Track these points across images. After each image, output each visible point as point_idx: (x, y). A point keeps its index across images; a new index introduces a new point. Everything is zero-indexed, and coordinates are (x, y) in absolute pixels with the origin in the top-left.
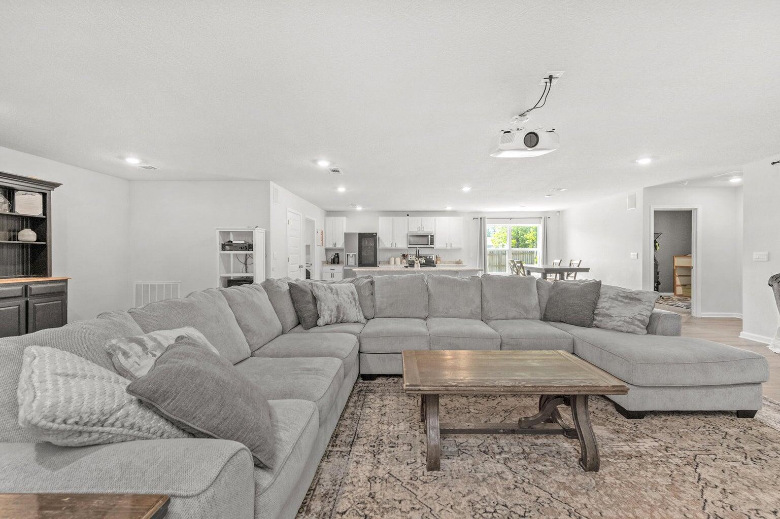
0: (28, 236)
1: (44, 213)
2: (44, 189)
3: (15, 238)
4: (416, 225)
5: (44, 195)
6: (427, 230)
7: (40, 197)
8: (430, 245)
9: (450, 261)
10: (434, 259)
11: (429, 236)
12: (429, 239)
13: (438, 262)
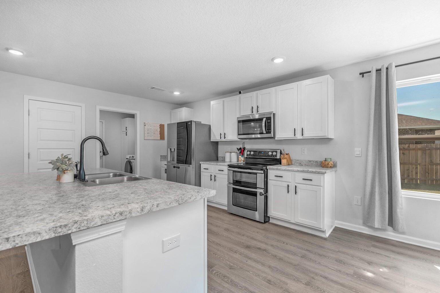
4: (248, 105)
6: (264, 108)
8: (267, 133)
9: (310, 161)
10: (278, 157)
11: (264, 120)
12: (264, 124)
13: (284, 161)
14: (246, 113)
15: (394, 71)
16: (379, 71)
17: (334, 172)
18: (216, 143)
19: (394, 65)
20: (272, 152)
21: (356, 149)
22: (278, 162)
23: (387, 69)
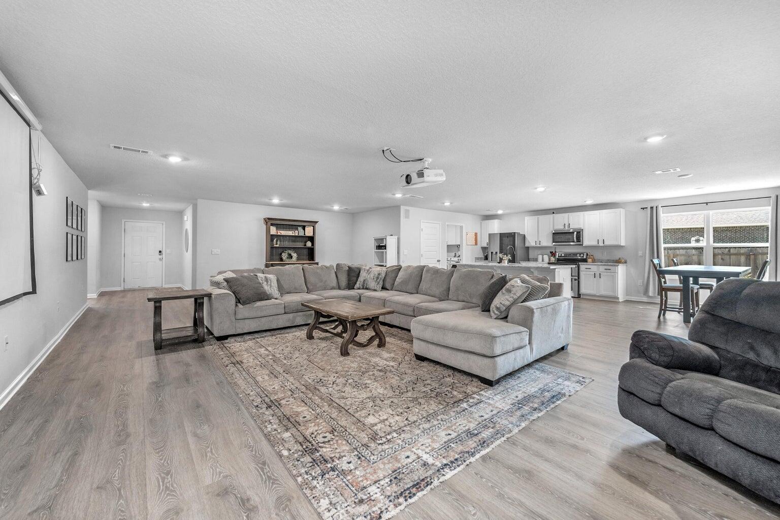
0: (309, 244)
1: (314, 235)
2: (313, 224)
3: (305, 245)
4: (561, 222)
5: (313, 226)
6: (574, 225)
7: (312, 227)
8: (577, 241)
9: (608, 260)
10: (585, 257)
11: (575, 233)
12: (575, 236)
13: (590, 260)
14: (560, 227)
15: (660, 210)
16: (652, 208)
17: (625, 266)
18: (528, 248)
19: (660, 206)
20: (580, 254)
21: (639, 252)
22: (585, 261)
23: (657, 207)
